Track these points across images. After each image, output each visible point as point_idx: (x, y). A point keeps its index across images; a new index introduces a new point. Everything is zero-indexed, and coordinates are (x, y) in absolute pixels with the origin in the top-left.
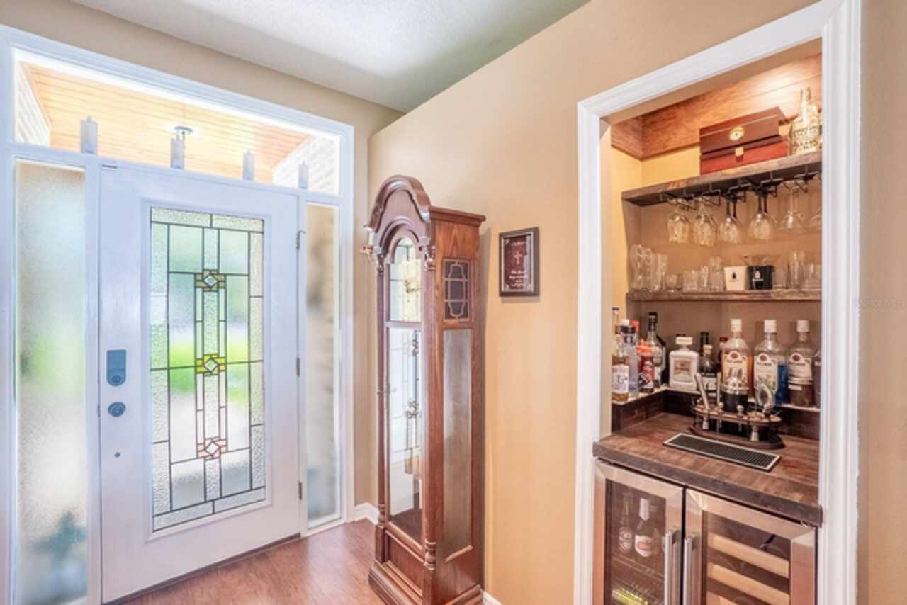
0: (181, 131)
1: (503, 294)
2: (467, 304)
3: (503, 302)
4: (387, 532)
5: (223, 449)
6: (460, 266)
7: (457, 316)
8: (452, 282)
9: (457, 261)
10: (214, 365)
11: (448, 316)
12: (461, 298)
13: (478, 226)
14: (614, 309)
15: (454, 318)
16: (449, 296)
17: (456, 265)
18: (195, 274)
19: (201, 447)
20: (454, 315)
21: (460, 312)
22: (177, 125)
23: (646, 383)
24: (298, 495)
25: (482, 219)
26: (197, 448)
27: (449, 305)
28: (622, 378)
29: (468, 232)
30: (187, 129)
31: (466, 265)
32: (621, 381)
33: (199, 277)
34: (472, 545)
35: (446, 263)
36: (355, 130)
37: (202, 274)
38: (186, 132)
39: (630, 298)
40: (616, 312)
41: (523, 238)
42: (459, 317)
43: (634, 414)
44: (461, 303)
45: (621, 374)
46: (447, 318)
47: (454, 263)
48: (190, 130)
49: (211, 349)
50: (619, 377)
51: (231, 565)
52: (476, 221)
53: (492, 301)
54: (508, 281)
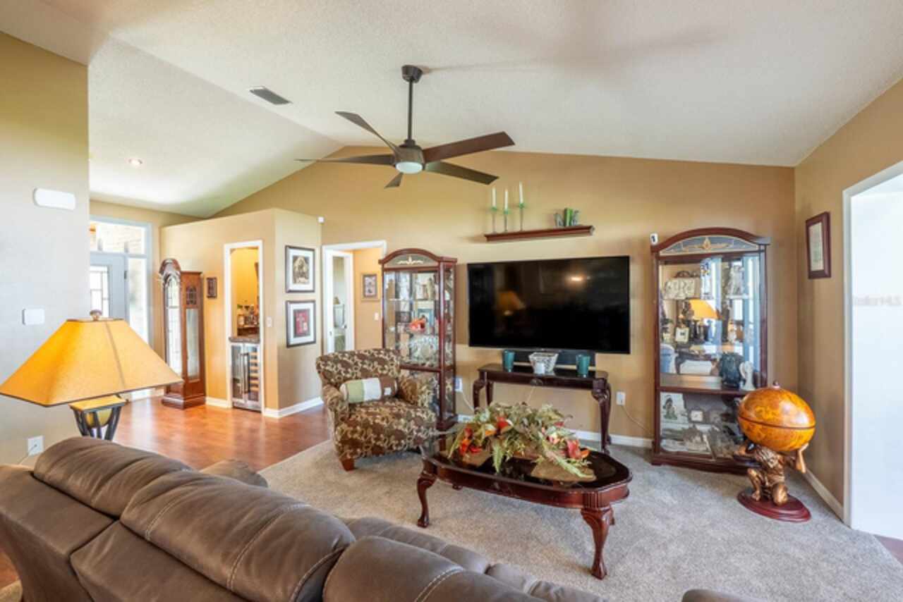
1: (207, 297)
2: (196, 300)
3: (208, 300)
6: (192, 288)
8: (189, 294)
11: (188, 304)
12: (193, 298)
16: (188, 298)
20: (190, 304)
21: (192, 303)
25: (202, 273)
27: (188, 301)
29: (196, 277)
31: (195, 288)
35: (187, 287)
36: (152, 225)
41: (212, 280)
42: (192, 305)
44: (193, 300)
47: (190, 287)
52: (199, 274)
53: (206, 299)
54: (209, 293)
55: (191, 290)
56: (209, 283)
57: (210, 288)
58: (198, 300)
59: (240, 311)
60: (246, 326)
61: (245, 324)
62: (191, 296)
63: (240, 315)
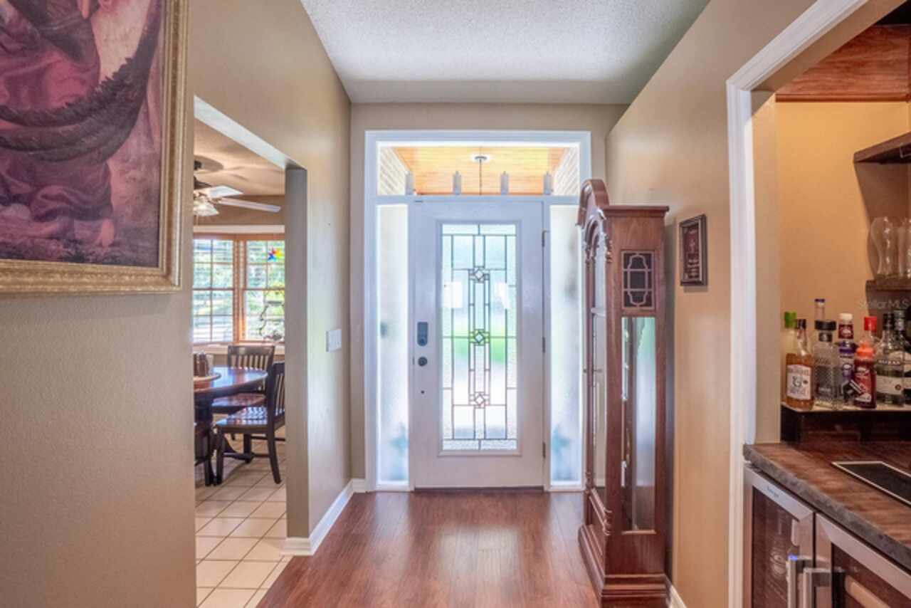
0: (479, 159)
1: (682, 283)
2: (650, 293)
3: (685, 291)
4: (590, 498)
5: (487, 403)
6: (641, 256)
7: (638, 304)
8: (632, 273)
9: (638, 253)
10: (481, 337)
11: (627, 304)
12: (644, 287)
13: (663, 217)
14: (817, 300)
15: (635, 306)
16: (629, 285)
17: (637, 256)
18: (469, 270)
19: (472, 398)
20: (635, 304)
21: (642, 301)
22: (478, 155)
23: (860, 395)
24: (541, 454)
25: (667, 209)
26: (469, 398)
27: (629, 294)
28: (798, 380)
29: (652, 223)
30: (483, 157)
31: (650, 255)
32: (797, 384)
33: (471, 272)
34: (656, 530)
35: (625, 255)
36: (592, 135)
37: (473, 270)
38: (482, 160)
39: (870, 287)
40: (820, 304)
41: (695, 226)
42: (641, 306)
43: (834, 429)
44: (644, 293)
45: (799, 376)
46: (626, 305)
47: (634, 254)
48: (485, 158)
49: (479, 326)
50: (795, 379)
51: (489, 493)
52: (659, 212)
53: (679, 289)
54: (687, 270)
55: (638, 263)
56: (686, 239)
57: (690, 255)
58: (659, 292)
59: (791, 341)
60: (821, 406)
61: (816, 393)
62: (637, 280)
63: (791, 359)
